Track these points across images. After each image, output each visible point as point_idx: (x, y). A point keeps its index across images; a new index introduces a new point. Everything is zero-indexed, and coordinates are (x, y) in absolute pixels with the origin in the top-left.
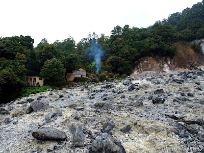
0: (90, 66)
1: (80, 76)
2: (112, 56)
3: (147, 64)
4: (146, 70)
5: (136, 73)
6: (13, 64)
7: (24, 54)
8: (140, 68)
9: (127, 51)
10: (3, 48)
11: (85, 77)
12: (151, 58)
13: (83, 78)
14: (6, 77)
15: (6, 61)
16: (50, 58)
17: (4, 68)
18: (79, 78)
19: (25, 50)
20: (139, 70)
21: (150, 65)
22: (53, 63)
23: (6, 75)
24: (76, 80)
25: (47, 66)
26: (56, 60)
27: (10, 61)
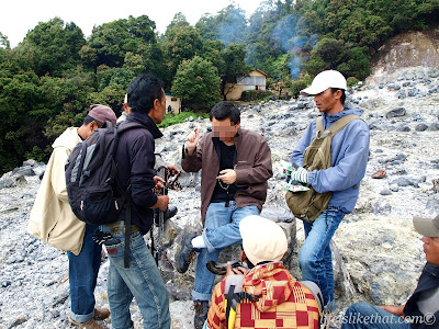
0: (276, 64)
1: (253, 88)
2: (325, 39)
3: (409, 50)
4: (406, 66)
5: (379, 73)
6: (122, 75)
7: (140, 53)
8: (391, 61)
9: (359, 24)
10: (101, 46)
11: (263, 89)
12: (420, 34)
13: (261, 92)
14: (112, 101)
15: (109, 70)
16: (189, 56)
17: (107, 84)
18: (251, 92)
19: (141, 45)
20: (388, 65)
21: (415, 53)
22: (195, 67)
23: (112, 97)
24: (246, 97)
25: (183, 73)
26: (200, 59)
27: (115, 70)
